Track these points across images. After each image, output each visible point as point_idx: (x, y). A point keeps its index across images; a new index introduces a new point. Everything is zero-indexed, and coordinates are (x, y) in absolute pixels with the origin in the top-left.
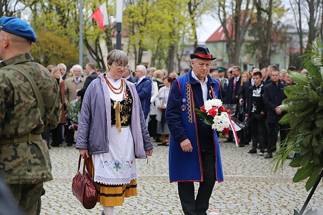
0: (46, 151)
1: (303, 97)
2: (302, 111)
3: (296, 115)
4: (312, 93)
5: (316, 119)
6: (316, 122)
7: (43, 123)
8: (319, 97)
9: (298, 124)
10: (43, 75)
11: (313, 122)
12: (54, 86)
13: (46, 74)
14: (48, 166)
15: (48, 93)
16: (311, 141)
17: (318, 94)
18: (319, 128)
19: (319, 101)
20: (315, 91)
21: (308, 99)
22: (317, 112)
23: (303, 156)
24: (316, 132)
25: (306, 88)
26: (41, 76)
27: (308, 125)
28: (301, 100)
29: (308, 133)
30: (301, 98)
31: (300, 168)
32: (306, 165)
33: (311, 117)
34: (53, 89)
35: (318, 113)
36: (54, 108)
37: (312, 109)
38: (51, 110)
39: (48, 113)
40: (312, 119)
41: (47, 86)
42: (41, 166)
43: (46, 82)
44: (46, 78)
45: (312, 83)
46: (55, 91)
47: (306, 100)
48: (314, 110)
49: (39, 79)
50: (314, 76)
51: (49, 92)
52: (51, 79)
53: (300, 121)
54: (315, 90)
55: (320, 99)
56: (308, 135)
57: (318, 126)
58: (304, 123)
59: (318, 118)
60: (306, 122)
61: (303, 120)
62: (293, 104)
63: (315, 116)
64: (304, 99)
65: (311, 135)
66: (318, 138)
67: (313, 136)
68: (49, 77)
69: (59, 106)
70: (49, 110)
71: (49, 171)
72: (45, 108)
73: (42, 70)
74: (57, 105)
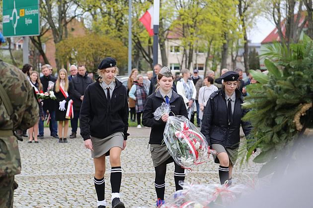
0: (14, 146)
1: (263, 96)
2: (264, 107)
3: (257, 113)
4: (269, 91)
5: (276, 117)
6: (276, 119)
7: (8, 119)
8: (277, 94)
10: (9, 74)
11: (274, 119)
12: (23, 84)
13: (12, 73)
14: (14, 160)
15: (14, 91)
16: (272, 137)
17: (277, 92)
18: (279, 125)
19: (277, 98)
20: (273, 89)
22: (276, 109)
23: (266, 152)
25: (264, 87)
26: (5, 74)
27: (269, 122)
29: (270, 129)
30: (260, 96)
31: (265, 163)
32: (269, 160)
33: (272, 114)
34: (21, 88)
36: (24, 105)
37: (272, 106)
38: (20, 107)
39: (18, 110)
40: (273, 117)
41: (13, 84)
42: (6, 161)
43: (12, 80)
44: (12, 76)
45: (272, 82)
46: (23, 89)
47: (266, 97)
48: (274, 107)
49: (3, 77)
51: (16, 90)
56: (269, 131)
57: (278, 123)
58: (265, 120)
59: (278, 115)
60: (267, 119)
61: (265, 117)
62: (255, 102)
63: (275, 113)
64: (263, 97)
65: (272, 132)
66: (279, 134)
67: (274, 133)
68: (17, 76)
69: (32, 104)
70: (18, 107)
71: (16, 165)
72: (13, 105)
73: (8, 69)
74: (30, 104)
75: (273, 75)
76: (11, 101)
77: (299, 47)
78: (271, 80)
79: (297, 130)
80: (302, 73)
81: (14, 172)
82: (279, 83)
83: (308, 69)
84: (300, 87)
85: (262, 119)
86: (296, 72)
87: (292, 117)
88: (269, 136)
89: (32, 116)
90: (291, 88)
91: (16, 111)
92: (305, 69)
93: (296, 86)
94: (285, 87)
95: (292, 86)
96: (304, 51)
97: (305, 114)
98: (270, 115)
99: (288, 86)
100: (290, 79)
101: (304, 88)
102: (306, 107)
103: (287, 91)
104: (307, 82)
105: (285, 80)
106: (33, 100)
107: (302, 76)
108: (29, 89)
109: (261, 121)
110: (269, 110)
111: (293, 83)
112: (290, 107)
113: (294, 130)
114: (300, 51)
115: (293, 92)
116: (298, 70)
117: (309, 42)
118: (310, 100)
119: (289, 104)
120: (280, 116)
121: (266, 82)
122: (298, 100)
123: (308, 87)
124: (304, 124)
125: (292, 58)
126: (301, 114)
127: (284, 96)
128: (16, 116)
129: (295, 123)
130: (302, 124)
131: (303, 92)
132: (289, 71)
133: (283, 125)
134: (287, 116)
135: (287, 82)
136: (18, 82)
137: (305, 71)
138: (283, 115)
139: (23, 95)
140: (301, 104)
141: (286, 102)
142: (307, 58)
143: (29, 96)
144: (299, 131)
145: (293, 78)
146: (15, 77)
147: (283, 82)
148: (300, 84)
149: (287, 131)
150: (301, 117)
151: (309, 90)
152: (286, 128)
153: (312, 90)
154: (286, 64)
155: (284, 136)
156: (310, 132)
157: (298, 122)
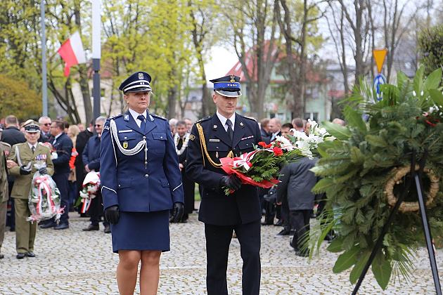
1: (343, 157)
2: (342, 175)
3: (335, 181)
4: (354, 150)
5: (361, 186)
6: (361, 190)
8: (363, 155)
9: (338, 193)
11: (357, 190)
16: (355, 215)
17: (363, 151)
18: (365, 198)
20: (358, 148)
21: (350, 159)
22: (362, 175)
23: (345, 237)
24: (361, 203)
25: (346, 144)
27: (351, 194)
28: (340, 160)
29: (351, 205)
30: (339, 157)
31: (342, 253)
32: (350, 248)
33: (354, 183)
35: (363, 177)
37: (356, 171)
40: (356, 186)
45: (354, 137)
47: (348, 159)
48: (358, 173)
50: (356, 128)
53: (339, 190)
54: (358, 146)
55: (366, 158)
56: (352, 207)
57: (364, 195)
58: (345, 191)
59: (363, 184)
60: (348, 190)
61: (344, 187)
62: (331, 166)
63: (360, 182)
64: (344, 159)
65: (355, 208)
66: (364, 211)
67: (357, 209)
77: (392, 89)
78: (354, 134)
79: (389, 205)
80: (398, 124)
82: (368, 138)
83: (404, 119)
84: (395, 144)
85: (341, 191)
86: (392, 123)
87: (383, 187)
88: (350, 214)
90: (384, 146)
92: (401, 119)
93: (390, 142)
94: (376, 145)
95: (385, 142)
96: (397, 94)
97: (401, 181)
98: (352, 185)
99: (379, 142)
100: (383, 133)
101: (400, 145)
102: (402, 172)
103: (378, 150)
104: (404, 137)
105: (376, 134)
107: (399, 128)
110: (353, 177)
111: (386, 139)
112: (380, 173)
113: (385, 205)
114: (392, 94)
115: (386, 151)
116: (393, 120)
117: (405, 81)
118: (407, 162)
119: (380, 168)
120: (366, 185)
121: (346, 138)
122: (392, 163)
123: (405, 144)
124: (398, 196)
125: (383, 105)
126: (396, 182)
127: (374, 156)
129: (387, 195)
130: (395, 195)
131: (398, 151)
132: (378, 122)
133: (370, 197)
134: (375, 185)
135: (379, 138)
137: (401, 121)
138: (371, 184)
140: (395, 168)
141: (376, 166)
142: (404, 103)
144: (391, 206)
145: (387, 132)
147: (373, 137)
148: (395, 140)
149: (375, 207)
150: (395, 186)
151: (407, 149)
152: (373, 202)
153: (411, 148)
154: (375, 112)
155: (371, 213)
156: (407, 206)
157: (391, 193)
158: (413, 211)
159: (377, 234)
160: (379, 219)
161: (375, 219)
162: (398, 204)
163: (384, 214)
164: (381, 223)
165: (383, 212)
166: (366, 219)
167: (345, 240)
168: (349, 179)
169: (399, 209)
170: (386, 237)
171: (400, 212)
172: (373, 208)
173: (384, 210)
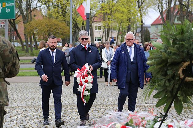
0: (4, 88)
4: (164, 54)
5: (168, 70)
6: (168, 72)
8: (168, 56)
11: (166, 71)
12: (10, 49)
13: (4, 42)
14: (4, 97)
15: (5, 53)
16: (165, 82)
17: (168, 54)
19: (168, 58)
20: (166, 53)
22: (168, 65)
23: (161, 92)
25: (160, 51)
27: (163, 73)
28: (158, 58)
30: (158, 57)
31: (160, 99)
32: (163, 97)
34: (9, 51)
38: (8, 64)
39: (7, 66)
41: (4, 49)
43: (3, 47)
44: (4, 44)
45: (165, 48)
46: (11, 52)
47: (161, 58)
48: (166, 64)
51: (6, 53)
52: (7, 45)
55: (169, 57)
56: (163, 79)
57: (169, 74)
58: (161, 72)
60: (162, 71)
62: (155, 61)
63: (167, 68)
64: (160, 58)
66: (169, 81)
67: (166, 80)
68: (7, 44)
69: (16, 62)
70: (7, 64)
71: (5, 100)
72: (4, 62)
73: (1, 40)
74: (14, 61)
75: (166, 44)
76: (2, 59)
78: (165, 47)
79: (181, 78)
80: (184, 43)
81: (4, 104)
82: (169, 49)
83: (187, 40)
84: (183, 52)
85: (159, 71)
86: (181, 43)
87: (178, 70)
88: (163, 82)
89: (16, 69)
90: (178, 52)
91: (6, 66)
92: (186, 40)
93: (180, 51)
94: (174, 52)
96: (185, 29)
97: (186, 68)
98: (164, 69)
99: (175, 51)
100: (177, 47)
101: (185, 52)
102: (186, 64)
103: (174, 54)
104: (187, 48)
105: (174, 47)
106: (16, 59)
107: (184, 45)
108: (14, 52)
109: (158, 73)
110: (164, 66)
111: (178, 49)
112: (176, 64)
113: (178, 78)
114: (182, 29)
115: (178, 55)
116: (181, 41)
117: (188, 24)
118: (189, 60)
119: (176, 62)
120: (170, 69)
121: (161, 49)
122: (181, 60)
123: (187, 51)
124: (185, 74)
125: (178, 34)
126: (183, 68)
127: (173, 57)
128: (5, 69)
129: (179, 74)
130: (183, 74)
131: (184, 55)
132: (176, 42)
133: (172, 75)
134: (174, 69)
135: (175, 49)
136: (7, 48)
137: (186, 41)
138: (172, 69)
139: (10, 56)
140: (183, 62)
141: (174, 61)
142: (187, 34)
143: (14, 56)
144: (182, 79)
145: (179, 46)
146: (5, 45)
147: (172, 48)
148: (182, 50)
149: (174, 79)
150: (183, 70)
151: (188, 54)
152: (173, 77)
153: (190, 53)
154: (174, 37)
155: (172, 82)
156: (189, 79)
157: (181, 73)
158: (191, 81)
159: (175, 91)
160: (176, 85)
161: (174, 84)
162: (184, 78)
163: (178, 82)
164: (177, 86)
165: (178, 81)
166: (170, 84)
167: (161, 93)
168: (162, 67)
169: (185, 80)
170: (179, 92)
171: (186, 82)
172: (173, 79)
173: (178, 80)
